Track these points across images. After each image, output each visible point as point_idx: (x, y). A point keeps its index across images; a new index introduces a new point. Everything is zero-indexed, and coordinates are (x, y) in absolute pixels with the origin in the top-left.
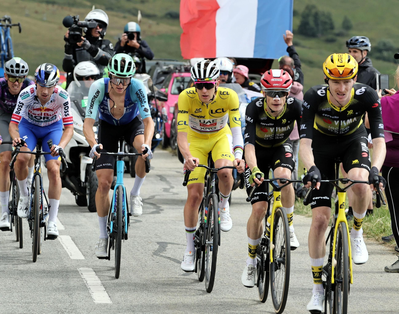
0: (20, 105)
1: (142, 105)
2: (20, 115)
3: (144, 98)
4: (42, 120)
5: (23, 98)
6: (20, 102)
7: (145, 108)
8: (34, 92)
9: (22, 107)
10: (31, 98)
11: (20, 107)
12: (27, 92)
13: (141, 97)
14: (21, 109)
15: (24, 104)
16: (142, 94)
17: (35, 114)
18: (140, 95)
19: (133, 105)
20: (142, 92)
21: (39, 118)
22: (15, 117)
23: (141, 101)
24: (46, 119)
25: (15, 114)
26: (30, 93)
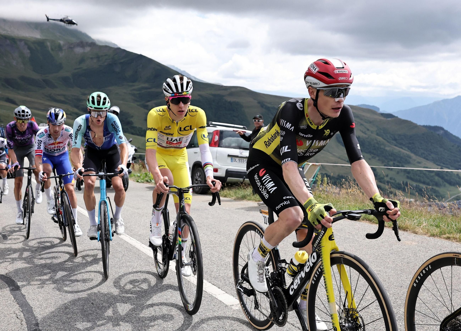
0: (39, 142)
1: (117, 133)
2: (41, 149)
3: (118, 128)
4: (56, 152)
5: (41, 137)
6: (38, 140)
7: (120, 136)
8: (47, 132)
9: (41, 143)
10: (46, 136)
11: (40, 144)
12: (42, 133)
13: (116, 127)
14: (41, 144)
15: (42, 141)
16: (117, 125)
17: (51, 148)
18: (115, 125)
19: (110, 134)
20: (116, 123)
21: (54, 150)
22: (38, 151)
23: (116, 130)
24: (58, 151)
25: (37, 149)
26: (44, 133)
